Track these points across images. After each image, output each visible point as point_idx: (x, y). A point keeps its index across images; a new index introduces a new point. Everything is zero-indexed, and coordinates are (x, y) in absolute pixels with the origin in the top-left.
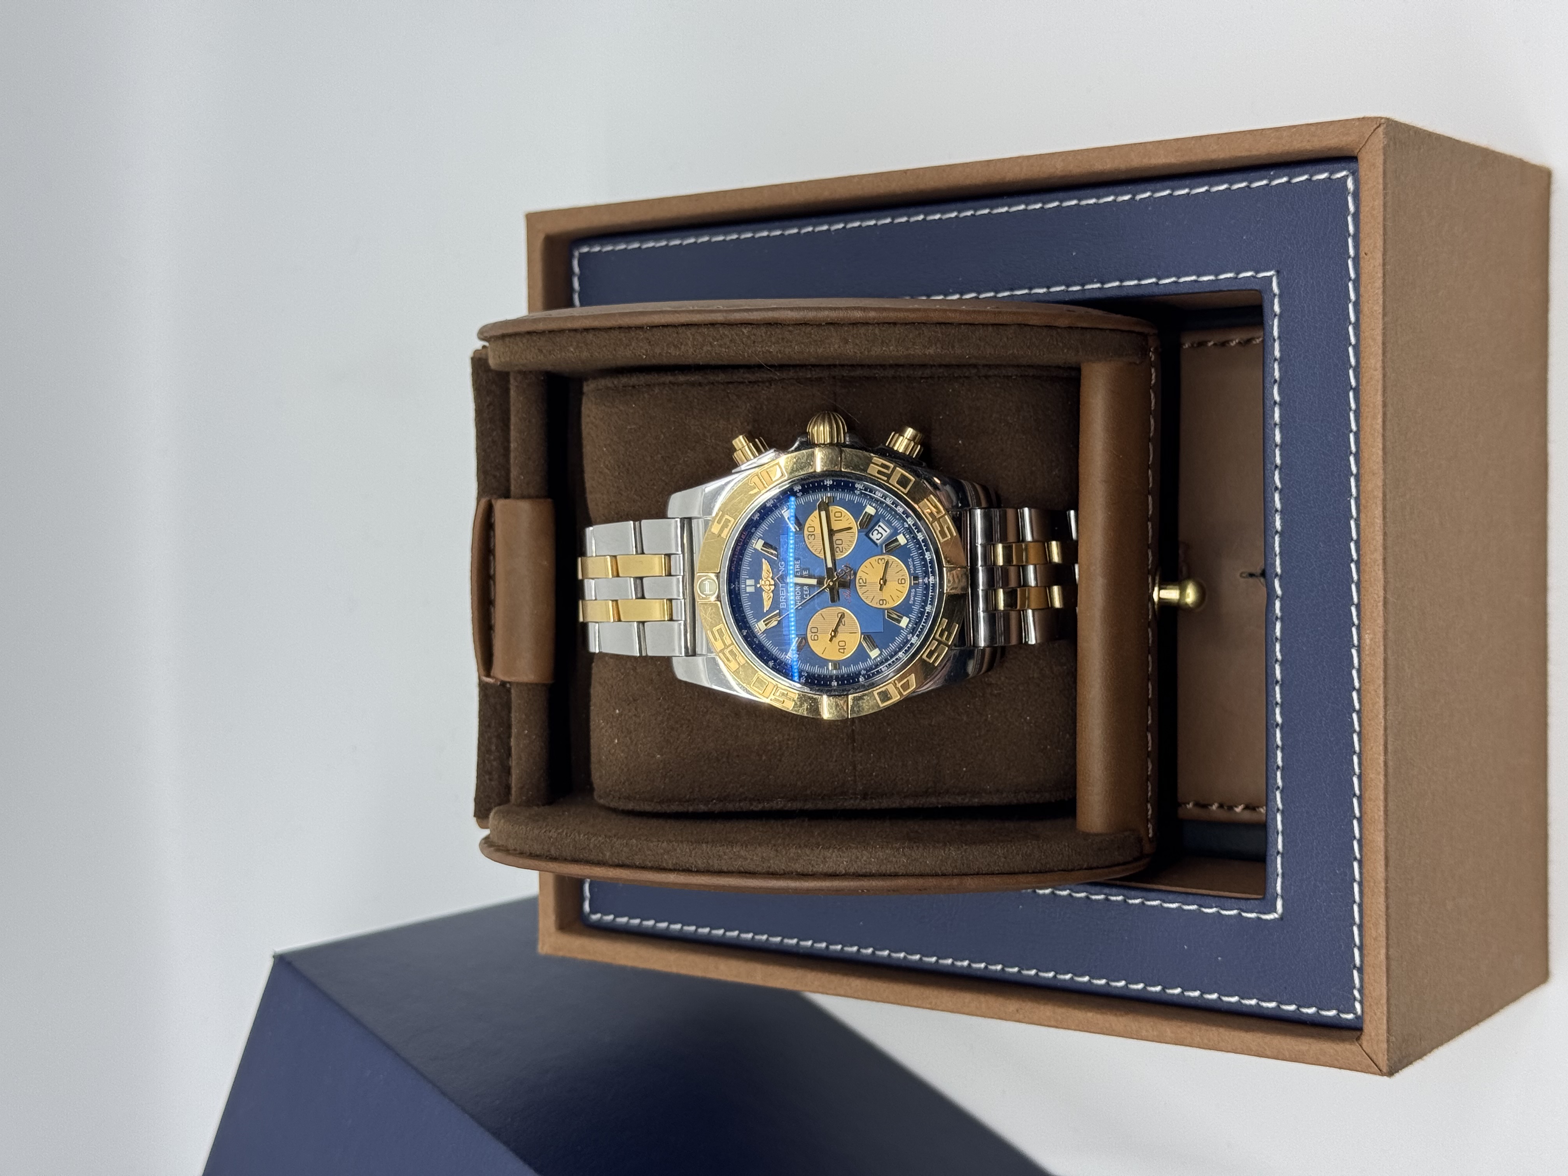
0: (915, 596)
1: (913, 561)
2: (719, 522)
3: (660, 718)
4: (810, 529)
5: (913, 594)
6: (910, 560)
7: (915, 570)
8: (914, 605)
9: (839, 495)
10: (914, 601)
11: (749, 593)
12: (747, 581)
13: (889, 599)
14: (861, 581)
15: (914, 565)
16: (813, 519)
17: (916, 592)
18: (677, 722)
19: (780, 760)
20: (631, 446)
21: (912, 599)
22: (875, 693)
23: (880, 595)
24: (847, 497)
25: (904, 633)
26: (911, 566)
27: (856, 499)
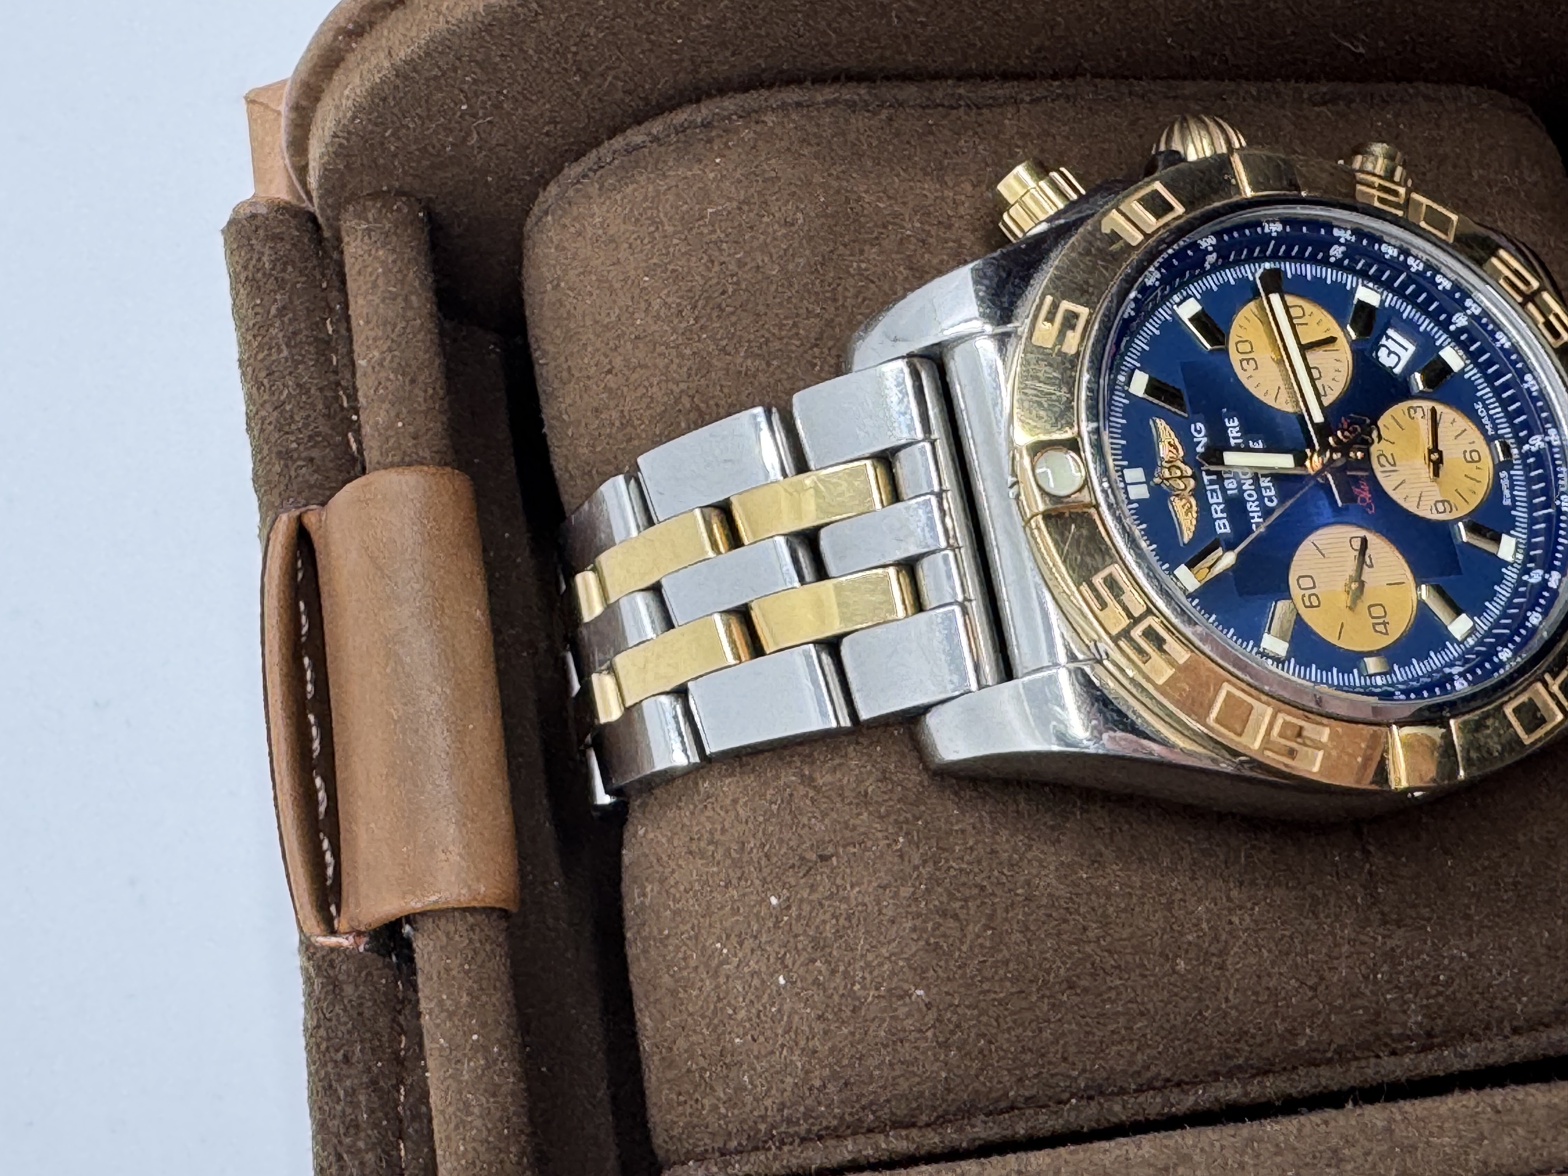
0: (1512, 488)
1: (1486, 407)
2: (1050, 318)
3: (906, 892)
4: (1242, 347)
5: (1505, 483)
6: (1479, 406)
7: (1495, 428)
8: (1514, 507)
9: (1289, 269)
10: (1513, 498)
11: (1137, 501)
12: (1126, 471)
13: (1455, 500)
14: (1383, 460)
15: (1490, 417)
16: (1245, 323)
17: (1511, 477)
18: (952, 897)
19: (1222, 967)
20: (721, 250)
21: (1507, 493)
22: (1508, 710)
23: (1434, 492)
24: (1309, 271)
25: (1511, 574)
26: (1485, 421)
27: (1330, 275)
